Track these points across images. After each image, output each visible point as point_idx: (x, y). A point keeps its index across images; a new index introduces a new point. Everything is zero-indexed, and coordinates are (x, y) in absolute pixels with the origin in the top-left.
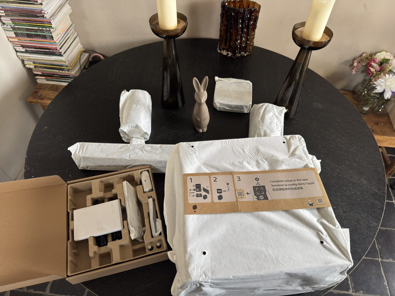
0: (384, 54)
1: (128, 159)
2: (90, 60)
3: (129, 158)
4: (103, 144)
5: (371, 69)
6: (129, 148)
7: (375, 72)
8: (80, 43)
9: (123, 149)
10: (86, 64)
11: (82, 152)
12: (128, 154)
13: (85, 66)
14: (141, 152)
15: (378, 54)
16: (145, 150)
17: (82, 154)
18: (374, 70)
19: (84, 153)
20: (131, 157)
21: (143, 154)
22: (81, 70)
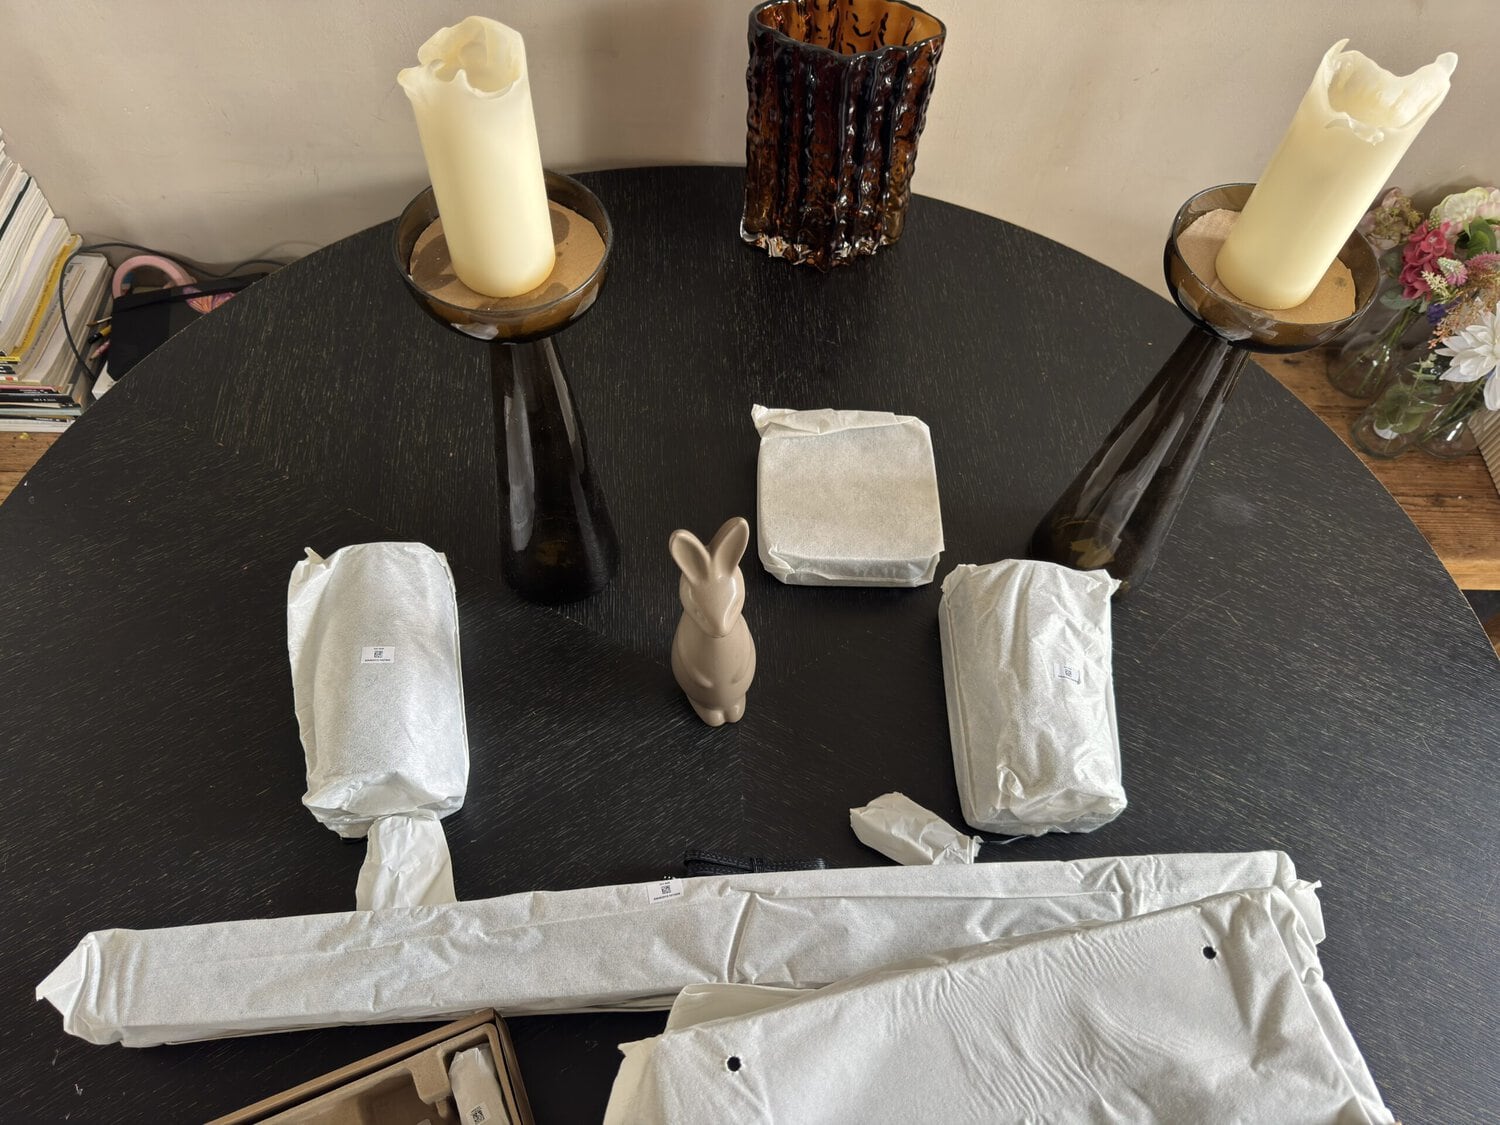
0: (1479, 199)
1: (371, 1007)
2: (117, 292)
3: (375, 1003)
4: (226, 932)
5: (1428, 275)
6: (368, 941)
7: (1446, 294)
8: (50, 214)
9: (334, 949)
10: (98, 316)
11: (120, 995)
12: (366, 983)
13: (93, 327)
14: (433, 958)
15: (1452, 198)
16: (454, 944)
17: (119, 1012)
18: (1445, 284)
19: (128, 1000)
20: (386, 994)
21: (445, 967)
22: (76, 352)
